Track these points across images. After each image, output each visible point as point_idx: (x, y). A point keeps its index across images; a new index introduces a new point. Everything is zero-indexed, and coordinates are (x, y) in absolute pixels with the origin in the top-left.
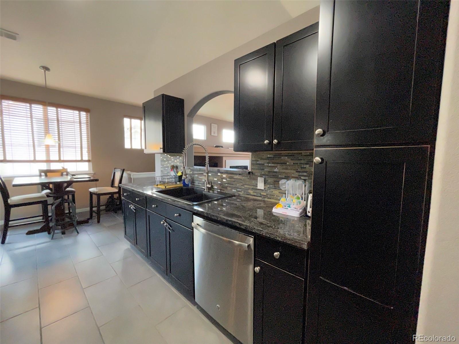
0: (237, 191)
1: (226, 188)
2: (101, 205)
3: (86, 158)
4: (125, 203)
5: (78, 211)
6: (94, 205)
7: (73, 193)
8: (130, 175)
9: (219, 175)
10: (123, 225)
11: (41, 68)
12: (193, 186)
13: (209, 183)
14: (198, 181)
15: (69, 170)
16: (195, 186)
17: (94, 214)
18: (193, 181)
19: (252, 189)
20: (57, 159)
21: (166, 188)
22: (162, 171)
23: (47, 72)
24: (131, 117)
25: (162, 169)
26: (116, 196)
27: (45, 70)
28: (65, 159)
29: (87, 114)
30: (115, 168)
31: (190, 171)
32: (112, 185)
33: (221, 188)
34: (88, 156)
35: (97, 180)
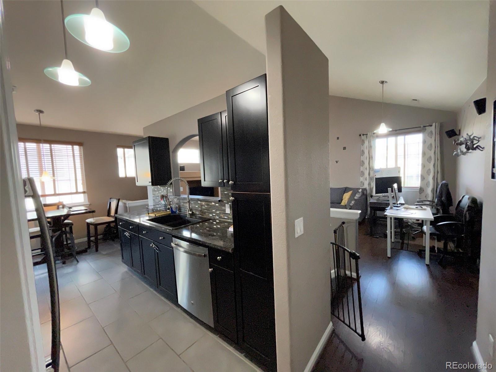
0: (213, 215)
1: (205, 213)
2: (98, 234)
3: (81, 189)
4: (121, 231)
5: (76, 241)
6: (91, 235)
7: (70, 225)
8: (125, 204)
9: (199, 203)
10: (120, 252)
11: (36, 111)
12: (180, 213)
13: (190, 211)
14: (184, 208)
15: (65, 203)
16: (182, 213)
17: (92, 244)
18: (179, 209)
19: (223, 213)
20: (53, 193)
21: (156, 216)
22: (154, 200)
23: (41, 114)
24: (124, 147)
25: (154, 198)
26: (112, 225)
27: (39, 112)
28: (60, 192)
29: (80, 147)
30: (110, 198)
31: (177, 200)
32: (109, 215)
33: (201, 214)
34: (83, 188)
35: (93, 212)
